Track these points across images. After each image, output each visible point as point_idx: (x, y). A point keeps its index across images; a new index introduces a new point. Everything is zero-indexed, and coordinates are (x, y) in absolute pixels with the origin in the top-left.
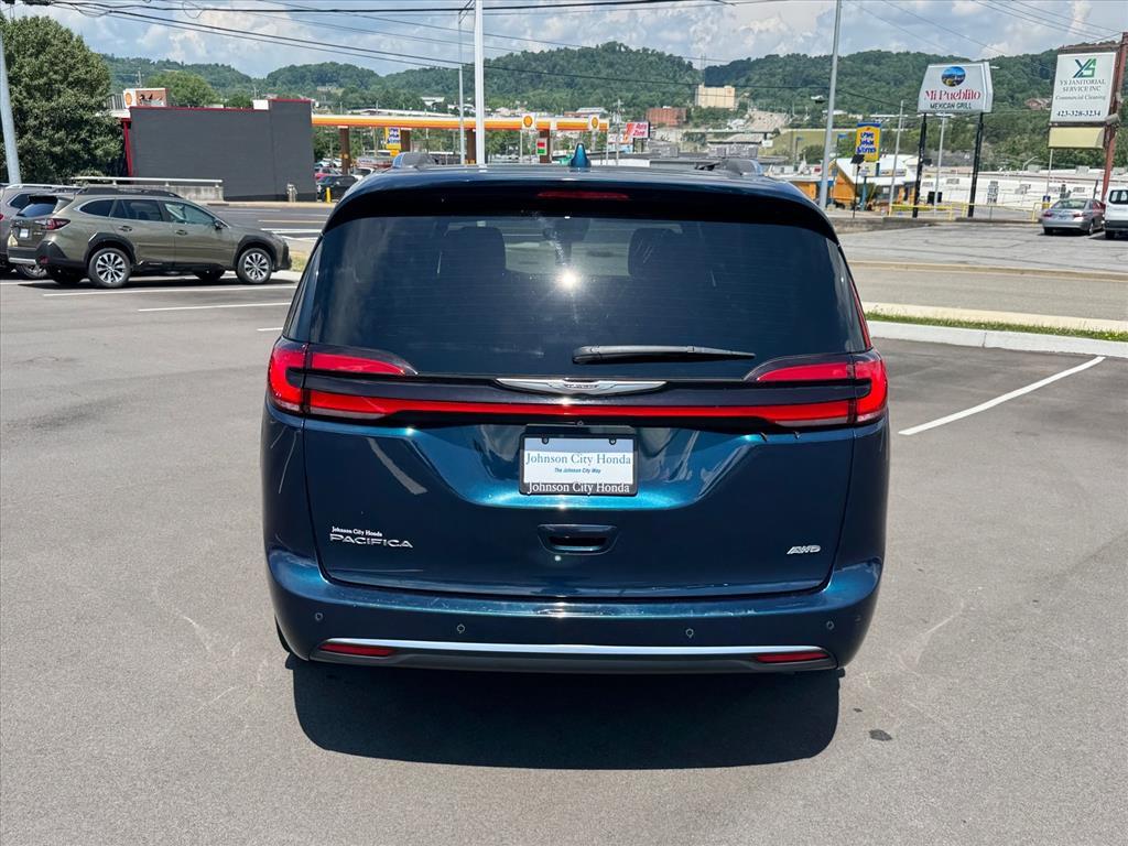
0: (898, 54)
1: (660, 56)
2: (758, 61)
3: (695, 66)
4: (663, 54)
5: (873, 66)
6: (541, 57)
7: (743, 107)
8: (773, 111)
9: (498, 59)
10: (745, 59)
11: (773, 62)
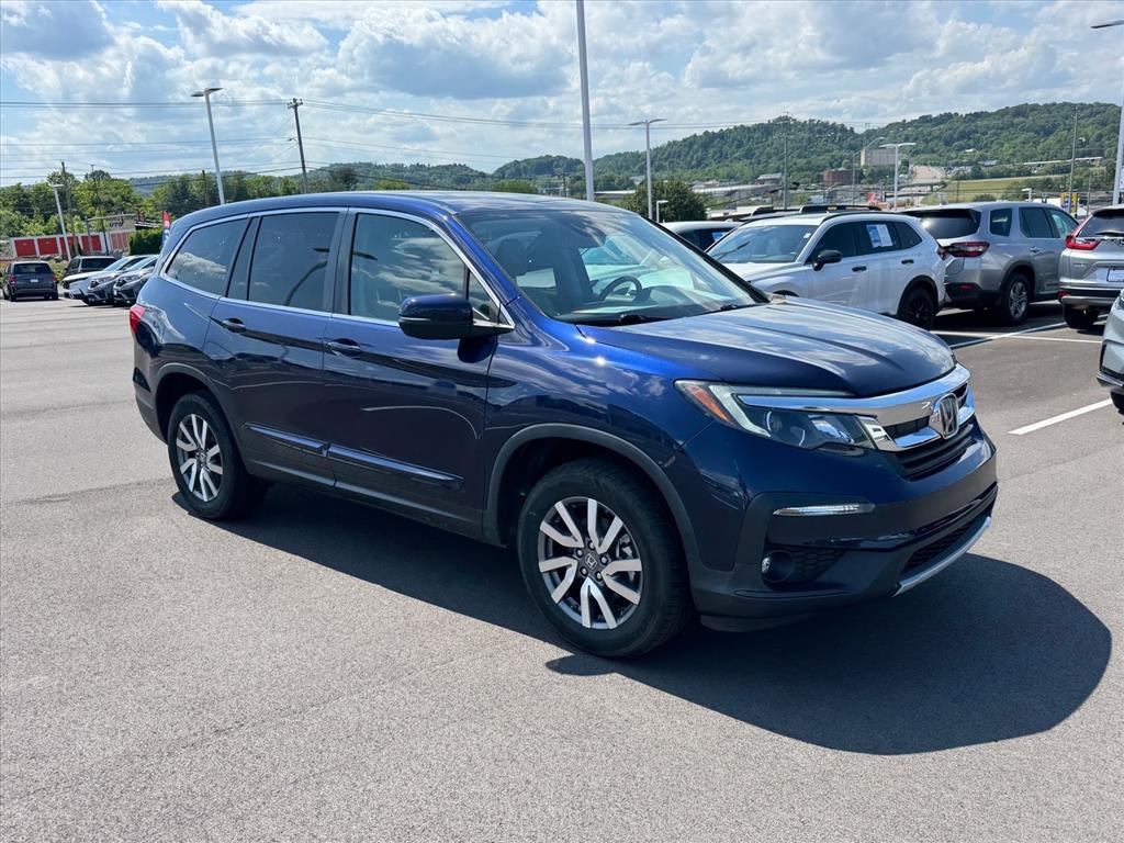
0: (1046, 106)
1: (826, 125)
2: (914, 121)
3: (856, 131)
4: (828, 123)
5: (1021, 119)
6: (722, 135)
7: (906, 163)
8: (932, 165)
9: (684, 140)
10: (900, 121)
11: (927, 121)
